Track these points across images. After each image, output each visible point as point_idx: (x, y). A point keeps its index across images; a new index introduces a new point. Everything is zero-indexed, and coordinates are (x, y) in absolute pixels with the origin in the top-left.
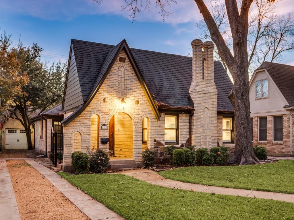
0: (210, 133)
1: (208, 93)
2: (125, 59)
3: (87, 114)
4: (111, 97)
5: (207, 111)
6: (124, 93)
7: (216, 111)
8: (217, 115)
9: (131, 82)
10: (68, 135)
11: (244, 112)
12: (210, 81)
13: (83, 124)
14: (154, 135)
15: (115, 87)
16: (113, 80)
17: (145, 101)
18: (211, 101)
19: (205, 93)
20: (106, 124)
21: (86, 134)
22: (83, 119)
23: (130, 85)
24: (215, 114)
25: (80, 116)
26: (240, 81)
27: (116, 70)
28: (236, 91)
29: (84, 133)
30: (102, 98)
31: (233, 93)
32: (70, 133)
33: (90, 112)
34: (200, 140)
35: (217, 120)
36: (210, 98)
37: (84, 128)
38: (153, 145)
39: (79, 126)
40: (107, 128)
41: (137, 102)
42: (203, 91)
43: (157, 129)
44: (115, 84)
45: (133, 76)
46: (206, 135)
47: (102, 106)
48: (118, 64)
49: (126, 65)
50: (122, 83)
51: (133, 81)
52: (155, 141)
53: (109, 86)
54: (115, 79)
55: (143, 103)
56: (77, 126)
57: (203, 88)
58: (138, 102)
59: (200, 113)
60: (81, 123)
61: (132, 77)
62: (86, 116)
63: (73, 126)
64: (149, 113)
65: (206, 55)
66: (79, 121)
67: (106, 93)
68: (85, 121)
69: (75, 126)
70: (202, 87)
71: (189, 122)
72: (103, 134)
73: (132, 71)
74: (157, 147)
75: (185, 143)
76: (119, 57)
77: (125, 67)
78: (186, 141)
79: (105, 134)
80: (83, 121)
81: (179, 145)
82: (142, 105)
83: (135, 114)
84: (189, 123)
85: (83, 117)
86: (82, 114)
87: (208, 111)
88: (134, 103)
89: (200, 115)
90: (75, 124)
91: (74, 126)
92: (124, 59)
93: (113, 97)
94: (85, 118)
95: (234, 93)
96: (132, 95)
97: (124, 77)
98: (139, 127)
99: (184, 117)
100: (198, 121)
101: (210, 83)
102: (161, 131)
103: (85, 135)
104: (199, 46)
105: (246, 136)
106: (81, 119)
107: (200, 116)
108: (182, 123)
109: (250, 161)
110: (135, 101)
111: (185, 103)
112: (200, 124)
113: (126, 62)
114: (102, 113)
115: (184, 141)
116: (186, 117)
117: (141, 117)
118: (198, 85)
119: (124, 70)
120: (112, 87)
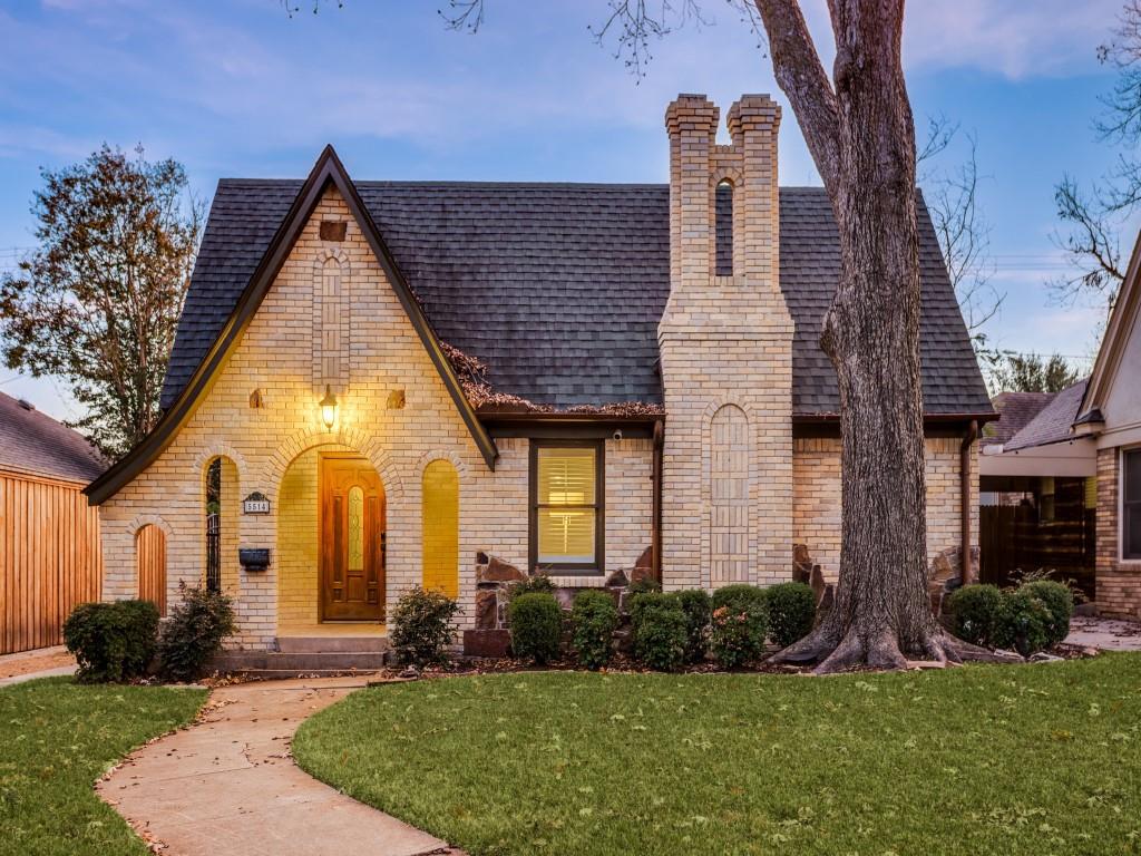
0: (751, 523)
1: (740, 337)
2: (345, 225)
3: (185, 457)
4: (284, 385)
5: (734, 420)
6: (337, 367)
7: (790, 420)
8: (794, 437)
9: (371, 319)
10: (114, 537)
11: (875, 411)
12: (754, 283)
13: (171, 497)
14: (479, 535)
15: (300, 344)
16: (292, 317)
17: (436, 393)
18: (760, 371)
19: (722, 337)
20: (263, 491)
21: (182, 532)
22: (170, 477)
23: (364, 332)
24: (781, 433)
25: (157, 463)
26: (859, 262)
27: (304, 277)
28: (844, 314)
29: (176, 531)
30: (246, 391)
31: (829, 324)
32: (124, 530)
33: (199, 450)
34: (696, 555)
35: (791, 460)
36: (752, 357)
37: (174, 511)
38: (473, 574)
39: (155, 504)
40: (266, 510)
41: (399, 399)
42: (713, 329)
43: (491, 507)
44: (298, 331)
45: (379, 292)
46: (732, 530)
47: (246, 424)
48: (313, 251)
49: (346, 251)
50: (334, 327)
51: (380, 312)
52: (482, 558)
53: (273, 344)
54: (301, 310)
55: (427, 400)
56: (148, 504)
57: (713, 317)
58: (403, 400)
59: (698, 431)
60: (163, 490)
61: (374, 299)
62: (182, 463)
63: (131, 504)
64: (454, 440)
65: (736, 164)
66: (154, 483)
67: (262, 371)
68: (177, 483)
69: (143, 503)
70: (706, 310)
71: (651, 473)
72: (254, 532)
73: (374, 272)
74: (492, 586)
75: (633, 565)
76: (318, 223)
77: (341, 260)
78: (635, 559)
79: (260, 532)
80: (171, 484)
81: (603, 575)
82: (420, 408)
83: (390, 446)
84: (651, 478)
85: (173, 470)
86: (164, 456)
87: (743, 420)
88: (382, 403)
89: (698, 439)
90: (140, 497)
91: (138, 504)
92: (338, 229)
93: (291, 385)
94: (178, 470)
95: (835, 326)
96: (375, 373)
97: (337, 300)
98: (406, 500)
99: (630, 454)
100: (687, 465)
101: (751, 289)
102: (513, 515)
103: (178, 538)
104: (691, 127)
105: (881, 531)
106: (164, 477)
107: (696, 445)
108: (618, 480)
109: (879, 653)
110: (388, 394)
111: (628, 390)
112: (698, 479)
113: (348, 238)
114: (247, 451)
115: (628, 560)
116: (638, 454)
117: (415, 461)
118: (686, 303)
119: (337, 272)
120: (286, 343)
